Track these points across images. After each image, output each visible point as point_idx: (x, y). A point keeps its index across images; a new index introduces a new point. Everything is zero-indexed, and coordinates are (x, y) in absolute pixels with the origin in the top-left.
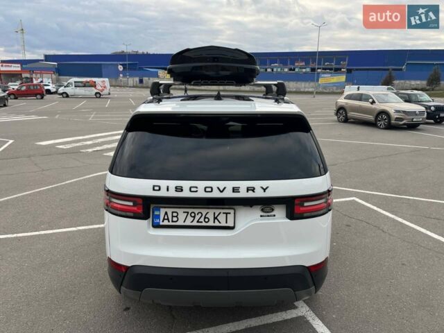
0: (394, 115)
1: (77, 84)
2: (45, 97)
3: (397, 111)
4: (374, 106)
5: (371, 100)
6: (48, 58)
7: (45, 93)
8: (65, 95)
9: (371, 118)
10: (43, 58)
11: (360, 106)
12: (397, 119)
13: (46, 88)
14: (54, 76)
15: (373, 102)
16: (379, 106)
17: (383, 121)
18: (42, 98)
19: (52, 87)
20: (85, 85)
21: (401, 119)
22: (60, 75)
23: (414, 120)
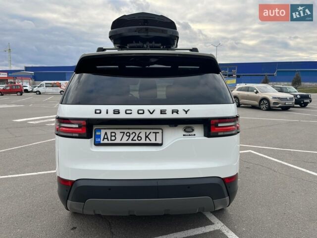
0: (272, 101)
1: (47, 85)
2: (23, 94)
3: (274, 98)
4: (257, 95)
5: (255, 91)
6: (27, 69)
7: (23, 91)
8: (38, 93)
9: (256, 103)
10: (24, 69)
11: (248, 95)
12: (275, 103)
13: (25, 88)
14: (31, 81)
15: (257, 92)
16: (261, 95)
17: (265, 105)
18: (21, 95)
19: (29, 88)
20: (53, 86)
21: (277, 103)
22: (35, 81)
23: (287, 104)
